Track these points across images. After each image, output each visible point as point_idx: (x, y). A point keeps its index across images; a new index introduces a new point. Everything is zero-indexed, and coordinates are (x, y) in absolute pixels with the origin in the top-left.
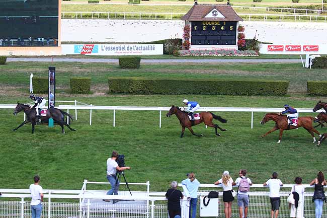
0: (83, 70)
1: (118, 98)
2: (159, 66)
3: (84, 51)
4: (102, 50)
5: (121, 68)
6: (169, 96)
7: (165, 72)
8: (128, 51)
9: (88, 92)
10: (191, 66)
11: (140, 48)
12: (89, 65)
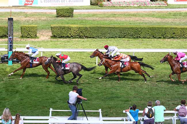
0: (27, 18)
1: (59, 41)
2: (88, 16)
3: (27, 3)
4: (41, 2)
5: (58, 17)
6: (100, 39)
7: (94, 20)
8: (62, 3)
9: (36, 37)
10: (114, 15)
11: (72, 0)
12: (32, 15)
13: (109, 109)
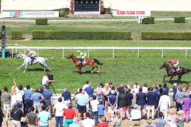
0: (16, 26)
1: (38, 41)
2: (58, 24)
3: (15, 15)
5: (37, 25)
6: (66, 40)
7: (61, 27)
8: (39, 15)
9: (21, 38)
10: (75, 24)
11: (46, 14)
12: (19, 23)
13: (72, 89)
